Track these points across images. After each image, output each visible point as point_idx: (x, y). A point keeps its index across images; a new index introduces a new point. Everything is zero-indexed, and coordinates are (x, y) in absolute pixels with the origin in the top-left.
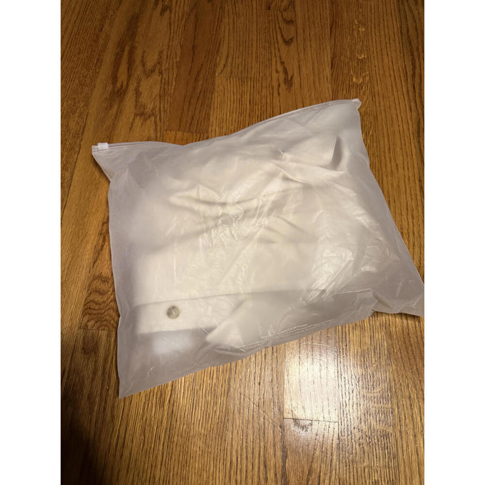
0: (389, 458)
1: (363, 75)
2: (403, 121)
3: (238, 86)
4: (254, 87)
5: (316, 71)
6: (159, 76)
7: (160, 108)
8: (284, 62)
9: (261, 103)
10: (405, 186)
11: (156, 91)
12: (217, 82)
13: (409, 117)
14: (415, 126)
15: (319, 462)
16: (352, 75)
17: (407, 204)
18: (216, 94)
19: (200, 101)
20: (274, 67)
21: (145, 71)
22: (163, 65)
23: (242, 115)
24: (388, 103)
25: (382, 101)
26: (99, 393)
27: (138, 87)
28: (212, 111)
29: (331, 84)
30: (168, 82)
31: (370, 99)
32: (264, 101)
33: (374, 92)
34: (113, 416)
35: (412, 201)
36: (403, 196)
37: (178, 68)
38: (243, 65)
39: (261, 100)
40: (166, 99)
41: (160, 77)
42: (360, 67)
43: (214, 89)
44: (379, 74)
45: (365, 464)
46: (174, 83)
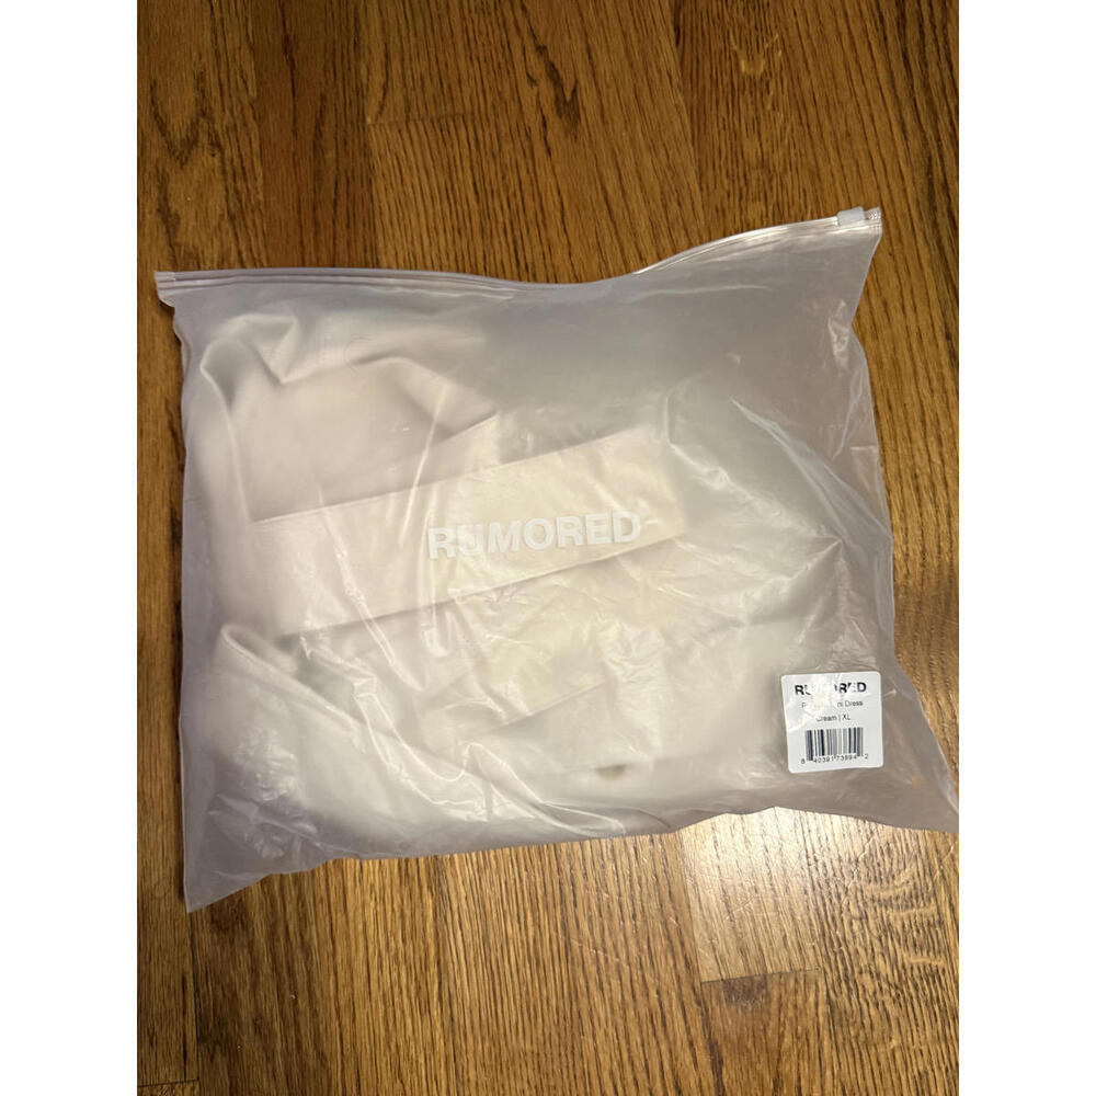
0: (943, 1021)
1: (766, 46)
2: (888, 168)
3: (434, 146)
4: (477, 140)
5: (638, 59)
6: (213, 155)
7: (240, 253)
8: (545, 48)
9: (507, 190)
10: (912, 358)
11: (216, 202)
12: (374, 145)
13: (901, 153)
14: (921, 180)
15: (794, 1058)
16: (735, 54)
17: (922, 406)
18: (381, 184)
19: (342, 210)
20: (520, 69)
21: (170, 148)
22: (216, 116)
23: (463, 234)
24: (842, 122)
25: (827, 122)
26: (276, 1010)
27: (165, 199)
28: (380, 238)
29: (683, 92)
30: (243, 168)
31: (794, 118)
32: (512, 180)
33: (802, 95)
34: (321, 1056)
35: (932, 396)
36: (910, 388)
37: (259, 119)
38: (436, 79)
39: (503, 178)
40: (250, 224)
41: (217, 160)
42: (753, 23)
43: (371, 169)
44: (809, 36)
45: (894, 1043)
46: (259, 170)
